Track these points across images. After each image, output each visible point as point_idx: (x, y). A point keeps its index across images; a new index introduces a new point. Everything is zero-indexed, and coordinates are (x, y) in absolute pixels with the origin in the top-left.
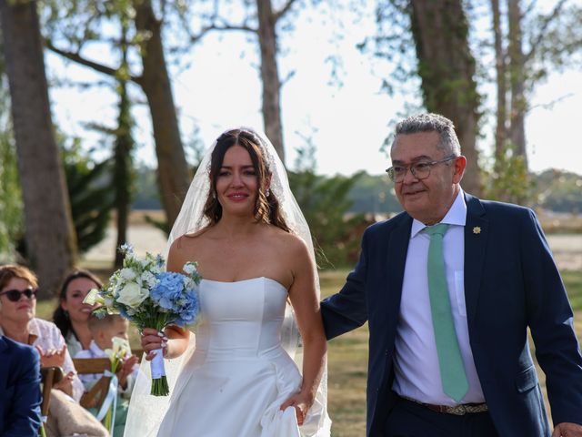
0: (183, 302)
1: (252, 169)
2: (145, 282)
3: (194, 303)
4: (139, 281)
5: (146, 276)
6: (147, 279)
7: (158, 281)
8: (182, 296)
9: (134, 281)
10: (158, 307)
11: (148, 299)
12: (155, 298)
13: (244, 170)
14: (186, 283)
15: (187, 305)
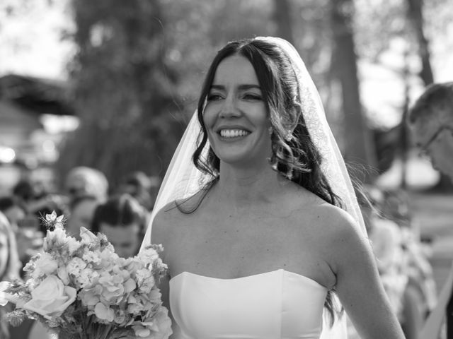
0: (135, 310)
1: (257, 92)
2: (72, 277)
3: (154, 310)
4: (63, 274)
5: (75, 267)
6: (76, 272)
7: (95, 274)
8: (132, 300)
9: (55, 274)
10: (94, 316)
11: (77, 303)
12: (88, 302)
13: (244, 93)
14: (140, 280)
15: (143, 313)
